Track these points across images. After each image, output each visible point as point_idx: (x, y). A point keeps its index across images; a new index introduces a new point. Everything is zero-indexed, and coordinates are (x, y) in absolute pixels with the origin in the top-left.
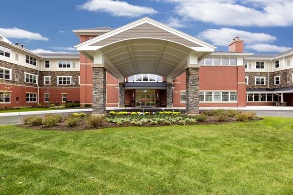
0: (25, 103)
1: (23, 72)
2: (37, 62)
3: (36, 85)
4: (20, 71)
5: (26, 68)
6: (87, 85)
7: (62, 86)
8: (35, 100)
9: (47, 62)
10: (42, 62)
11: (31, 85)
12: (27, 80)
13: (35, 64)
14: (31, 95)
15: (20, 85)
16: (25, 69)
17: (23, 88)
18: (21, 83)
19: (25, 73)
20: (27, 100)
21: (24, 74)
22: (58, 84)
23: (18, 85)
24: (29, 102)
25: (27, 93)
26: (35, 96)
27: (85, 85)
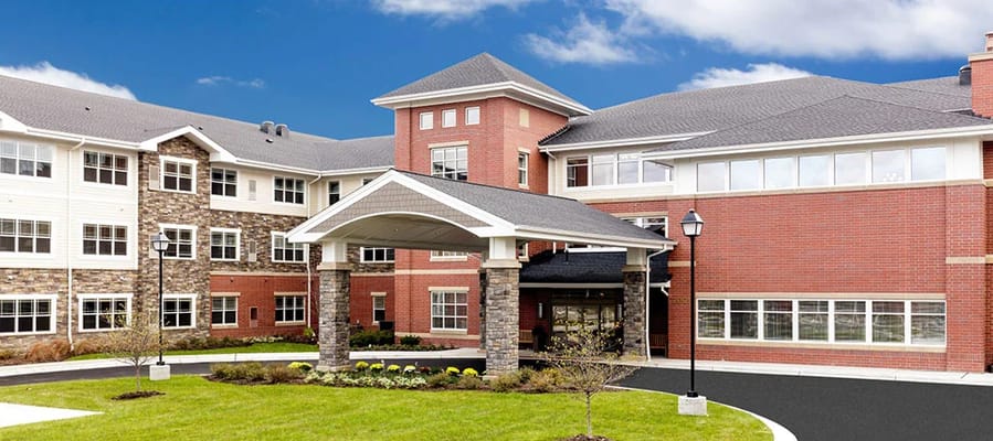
0: (273, 325)
1: (268, 232)
2: (306, 191)
3: (303, 268)
4: (260, 231)
5: (276, 216)
6: (414, 272)
7: (374, 269)
8: (300, 315)
9: (334, 186)
10: (320, 189)
11: (290, 267)
12: (278, 253)
13: (300, 200)
14: (289, 302)
15: (260, 273)
16: (274, 221)
17: (267, 280)
18: (262, 267)
19: (273, 233)
20: (279, 316)
21: (269, 237)
22: (362, 260)
23: (256, 273)
24: (284, 322)
25: (276, 294)
26: (299, 302)
27: (408, 272)
